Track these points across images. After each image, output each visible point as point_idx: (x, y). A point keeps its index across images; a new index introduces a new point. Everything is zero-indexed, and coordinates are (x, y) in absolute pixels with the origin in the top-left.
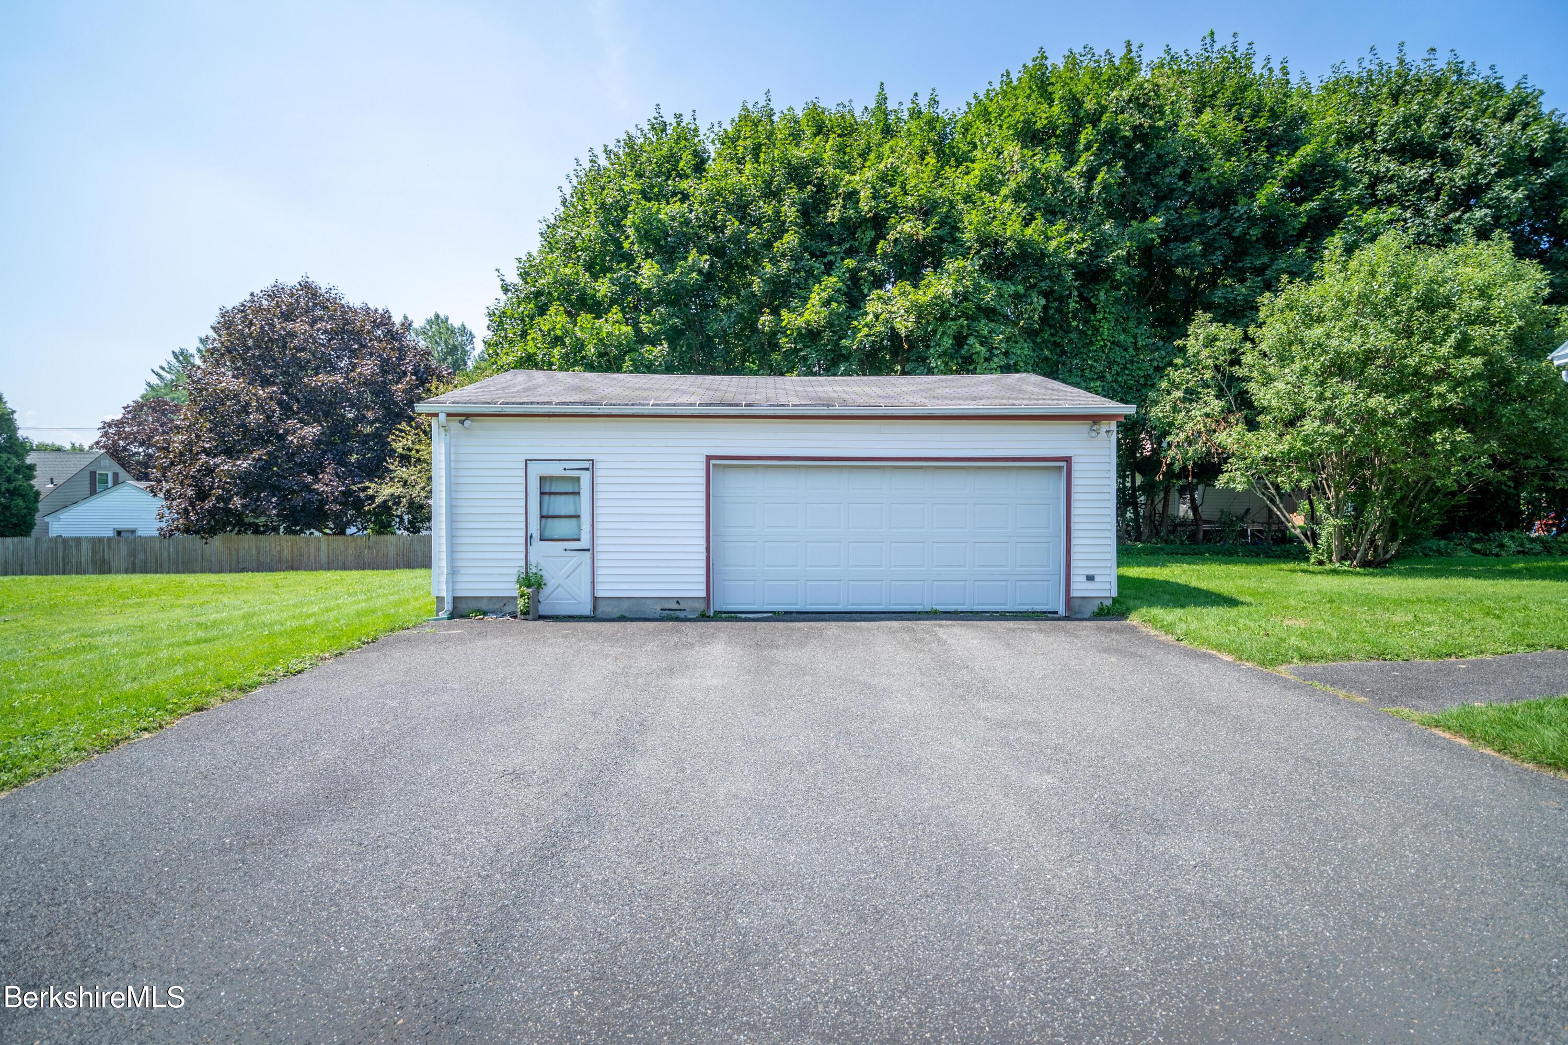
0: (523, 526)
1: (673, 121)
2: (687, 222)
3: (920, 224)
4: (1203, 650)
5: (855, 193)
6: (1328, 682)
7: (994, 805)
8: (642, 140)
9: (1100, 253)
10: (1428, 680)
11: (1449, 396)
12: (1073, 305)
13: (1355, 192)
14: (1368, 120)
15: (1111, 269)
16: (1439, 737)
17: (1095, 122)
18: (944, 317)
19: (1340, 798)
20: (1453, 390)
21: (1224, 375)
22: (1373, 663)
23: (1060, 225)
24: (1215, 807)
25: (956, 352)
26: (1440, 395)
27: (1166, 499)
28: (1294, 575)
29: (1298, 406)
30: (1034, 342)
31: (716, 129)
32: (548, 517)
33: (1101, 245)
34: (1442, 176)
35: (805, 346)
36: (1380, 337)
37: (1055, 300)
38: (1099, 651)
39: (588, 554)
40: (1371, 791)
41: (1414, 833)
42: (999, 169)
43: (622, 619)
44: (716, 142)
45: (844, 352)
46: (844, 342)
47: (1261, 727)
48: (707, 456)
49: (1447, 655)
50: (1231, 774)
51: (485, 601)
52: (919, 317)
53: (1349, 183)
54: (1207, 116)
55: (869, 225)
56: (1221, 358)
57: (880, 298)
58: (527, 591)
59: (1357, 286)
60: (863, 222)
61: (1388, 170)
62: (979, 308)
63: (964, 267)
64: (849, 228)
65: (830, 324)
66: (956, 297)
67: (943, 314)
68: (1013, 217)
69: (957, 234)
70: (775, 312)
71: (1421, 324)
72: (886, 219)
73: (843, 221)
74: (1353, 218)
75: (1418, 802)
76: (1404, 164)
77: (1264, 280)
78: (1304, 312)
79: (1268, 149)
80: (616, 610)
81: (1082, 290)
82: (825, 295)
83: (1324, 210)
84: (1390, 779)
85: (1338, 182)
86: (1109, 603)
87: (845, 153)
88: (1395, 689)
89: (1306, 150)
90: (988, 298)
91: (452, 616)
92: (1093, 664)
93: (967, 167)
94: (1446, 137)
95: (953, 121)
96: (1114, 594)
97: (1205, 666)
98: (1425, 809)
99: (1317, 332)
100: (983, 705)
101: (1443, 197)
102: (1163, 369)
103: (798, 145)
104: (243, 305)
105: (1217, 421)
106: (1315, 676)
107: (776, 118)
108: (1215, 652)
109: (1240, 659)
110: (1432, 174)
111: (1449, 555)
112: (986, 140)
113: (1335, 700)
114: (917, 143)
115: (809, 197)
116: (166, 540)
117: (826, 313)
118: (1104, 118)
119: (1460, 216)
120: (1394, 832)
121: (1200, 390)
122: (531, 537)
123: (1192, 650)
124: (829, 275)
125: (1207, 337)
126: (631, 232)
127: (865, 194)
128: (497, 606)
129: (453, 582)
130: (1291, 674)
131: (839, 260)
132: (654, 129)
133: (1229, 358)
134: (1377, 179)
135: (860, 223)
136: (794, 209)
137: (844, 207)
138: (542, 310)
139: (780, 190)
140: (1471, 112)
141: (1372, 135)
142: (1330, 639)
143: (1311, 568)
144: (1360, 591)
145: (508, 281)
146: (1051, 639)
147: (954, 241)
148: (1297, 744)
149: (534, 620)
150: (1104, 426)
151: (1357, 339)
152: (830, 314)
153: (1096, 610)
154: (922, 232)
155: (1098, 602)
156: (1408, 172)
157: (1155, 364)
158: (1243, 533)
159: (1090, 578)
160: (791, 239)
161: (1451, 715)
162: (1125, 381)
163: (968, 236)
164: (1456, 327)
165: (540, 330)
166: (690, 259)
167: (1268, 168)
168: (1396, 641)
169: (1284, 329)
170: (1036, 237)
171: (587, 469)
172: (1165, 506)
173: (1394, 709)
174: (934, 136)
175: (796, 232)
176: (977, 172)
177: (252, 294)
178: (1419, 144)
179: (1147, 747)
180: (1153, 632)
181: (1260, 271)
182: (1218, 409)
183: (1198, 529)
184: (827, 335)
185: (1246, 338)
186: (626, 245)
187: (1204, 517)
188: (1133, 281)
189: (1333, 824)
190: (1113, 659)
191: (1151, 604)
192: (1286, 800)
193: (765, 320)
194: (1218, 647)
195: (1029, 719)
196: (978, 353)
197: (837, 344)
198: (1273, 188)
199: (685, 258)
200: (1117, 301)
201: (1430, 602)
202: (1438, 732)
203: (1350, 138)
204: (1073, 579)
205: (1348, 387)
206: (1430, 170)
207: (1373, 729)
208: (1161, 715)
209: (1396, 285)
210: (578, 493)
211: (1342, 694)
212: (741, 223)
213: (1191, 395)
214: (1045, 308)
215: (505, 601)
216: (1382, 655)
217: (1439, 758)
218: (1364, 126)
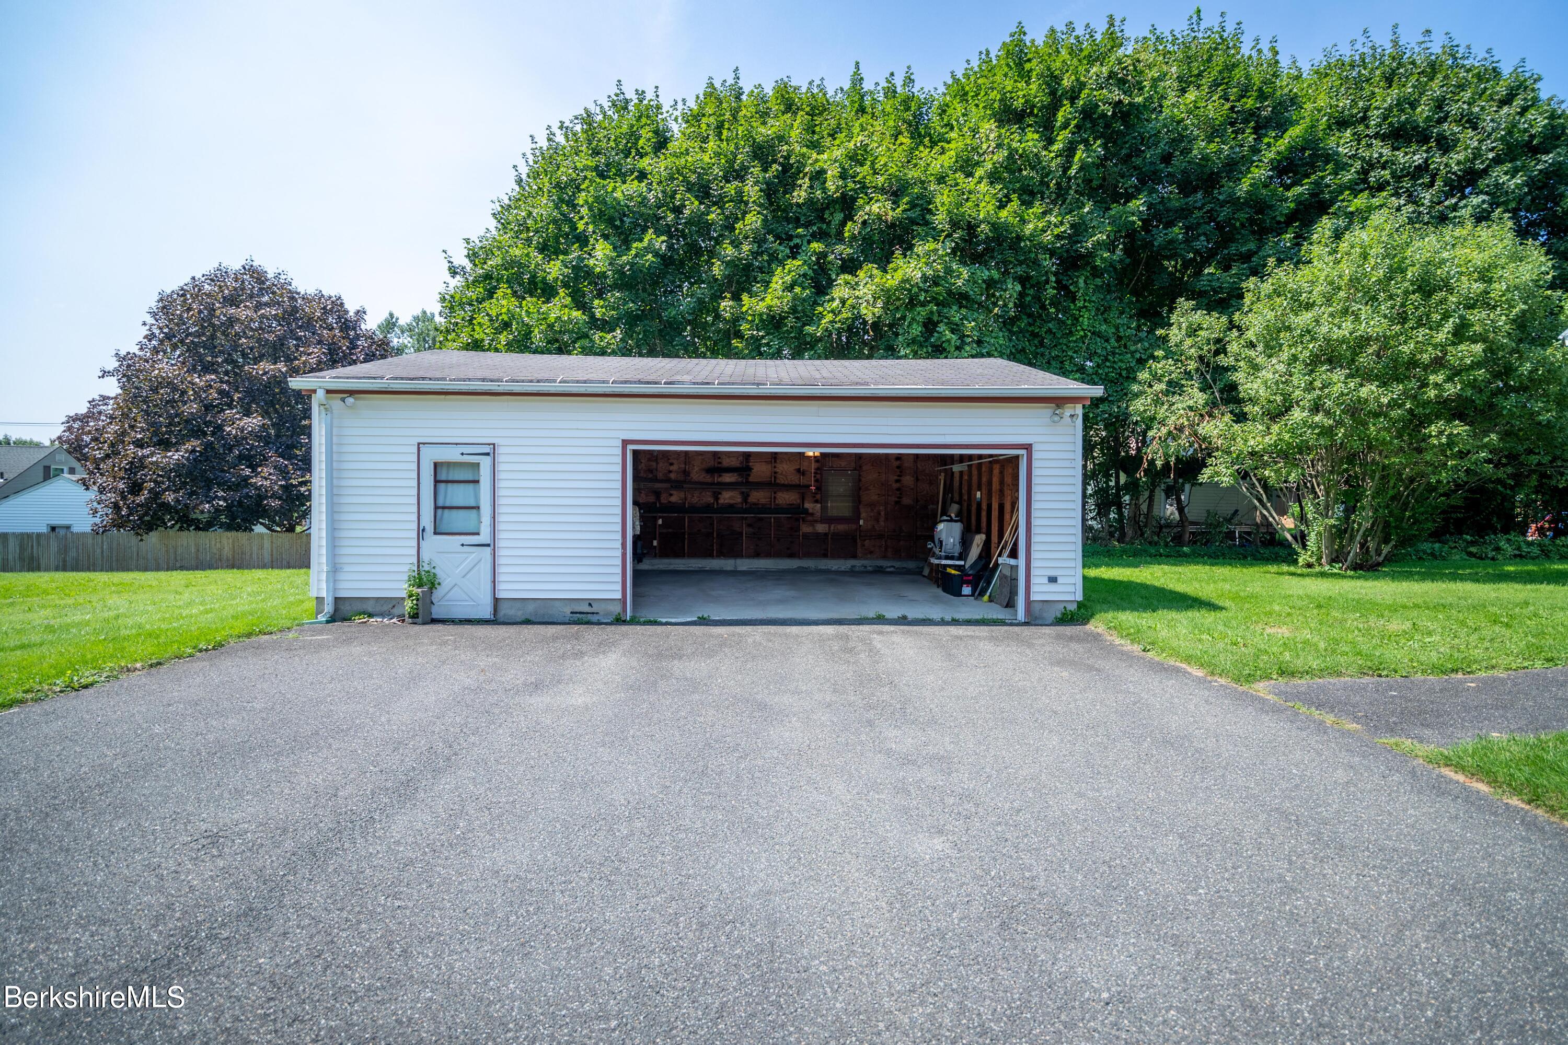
0: (415, 517)
1: (635, 98)
2: (644, 201)
3: (889, 205)
4: (1171, 662)
5: (822, 172)
6: (1313, 703)
7: (847, 889)
8: (600, 117)
9: (1080, 238)
10: (1432, 702)
11: (1448, 386)
12: (1051, 292)
13: (1348, 177)
14: (1361, 104)
15: (1091, 255)
16: (1451, 780)
17: (1073, 100)
18: (913, 302)
19: (1324, 875)
20: (1449, 379)
21: (1208, 365)
22: (1366, 679)
23: (1038, 208)
24: (1153, 891)
25: (926, 341)
26: (1436, 385)
27: (1151, 498)
28: (1281, 578)
29: (1287, 397)
30: (1010, 331)
31: (680, 106)
32: (444, 508)
33: (1079, 230)
34: (1438, 159)
35: (768, 334)
36: (1372, 323)
37: (1032, 286)
38: (1052, 664)
39: (488, 550)
40: (1366, 865)
41: (1427, 939)
42: (974, 149)
43: (527, 622)
44: (680, 120)
45: (808, 339)
46: (809, 329)
47: (1228, 764)
48: (623, 441)
49: (1453, 671)
50: (1181, 837)
51: (372, 602)
52: (886, 304)
53: (1340, 167)
54: (1191, 96)
55: (837, 206)
56: (1206, 348)
57: (847, 283)
58: (416, 590)
59: (1347, 269)
60: (830, 203)
61: (1381, 155)
62: (950, 293)
63: (936, 250)
64: (817, 210)
65: (794, 310)
66: (925, 282)
67: (911, 300)
68: (987, 198)
69: (928, 217)
70: (737, 298)
71: (1417, 308)
72: (854, 200)
73: (810, 202)
74: (1345, 204)
75: (1429, 882)
76: (1398, 149)
77: (1250, 268)
78: (1292, 298)
79: (1256, 130)
80: (520, 613)
81: (1061, 277)
82: (788, 279)
83: (1313, 195)
84: (1391, 843)
85: (1330, 166)
86: (1073, 607)
87: (814, 132)
88: (1393, 713)
89: (1295, 132)
90: (960, 283)
91: (332, 619)
92: (1040, 679)
93: (942, 148)
94: (1440, 121)
95: (929, 101)
96: (1079, 597)
97: (1171, 683)
98: (1440, 895)
99: (1306, 318)
100: (892, 733)
101: (1439, 183)
102: (1146, 361)
103: (764, 123)
104: (182, 289)
105: (1201, 415)
106: (1297, 696)
107: (744, 97)
108: (1184, 666)
109: (1212, 674)
110: (1427, 160)
111: (1444, 559)
112: (961, 120)
113: (1321, 727)
114: (891, 123)
115: (774, 177)
116: (100, 537)
117: (789, 298)
118: (1082, 96)
119: (1456, 204)
120: (1398, 938)
121: (1183, 382)
122: (423, 530)
123: (1158, 663)
124: (794, 258)
125: (1190, 326)
126: (584, 211)
127: (832, 172)
128: (386, 608)
129: (335, 581)
130: (1270, 693)
131: (805, 243)
132: (614, 105)
133: (1213, 348)
134: (1369, 166)
135: (828, 204)
136: (757, 188)
137: (811, 187)
138: (491, 294)
139: (745, 169)
140: (1467, 95)
141: (1365, 118)
142: (1317, 651)
143: (1299, 571)
144: (1350, 596)
145: (456, 263)
146: (999, 649)
147: (927, 223)
148: (1272, 790)
149: (424, 624)
150: (1068, 411)
151: (1348, 325)
152: (794, 299)
153: (1059, 616)
154: (891, 213)
155: (1061, 606)
156: (1401, 157)
157: (1138, 356)
158: (1230, 535)
159: (1053, 580)
160: (753, 221)
161: (1465, 751)
162: (1107, 374)
163: (940, 219)
164: (1454, 311)
165: (488, 315)
166: (646, 240)
167: (1255, 150)
168: (1393, 654)
169: (1270, 315)
170: (1011, 219)
171: (488, 454)
172: (1150, 506)
173: (1393, 740)
174: (908, 116)
175: (759, 213)
176: (953, 153)
177: (193, 278)
178: (1414, 129)
179: (1080, 795)
180: (1118, 641)
181: (1246, 257)
182: (1201, 402)
183: (1184, 531)
184: (790, 321)
185: (1232, 326)
186: (581, 226)
187: (1191, 518)
188: (1115, 269)
189: (1314, 922)
190: (1065, 674)
191: (1120, 608)
192: (1251, 880)
193: (726, 305)
194: (1188, 659)
195: (941, 753)
196: (949, 341)
197: (801, 330)
198: (1260, 173)
199: (641, 240)
200: (1098, 288)
201: (1428, 608)
202: (1448, 772)
203: (1342, 123)
204: (1033, 580)
205: (1338, 375)
206: (1425, 155)
207: (1368, 768)
208: (1106, 748)
209: (1390, 267)
210: (478, 482)
211: (1329, 719)
212: (701, 203)
213: (1175, 387)
214: (1022, 295)
215: (394, 603)
216: (1376, 671)
217: (1452, 811)
218: (1355, 111)
